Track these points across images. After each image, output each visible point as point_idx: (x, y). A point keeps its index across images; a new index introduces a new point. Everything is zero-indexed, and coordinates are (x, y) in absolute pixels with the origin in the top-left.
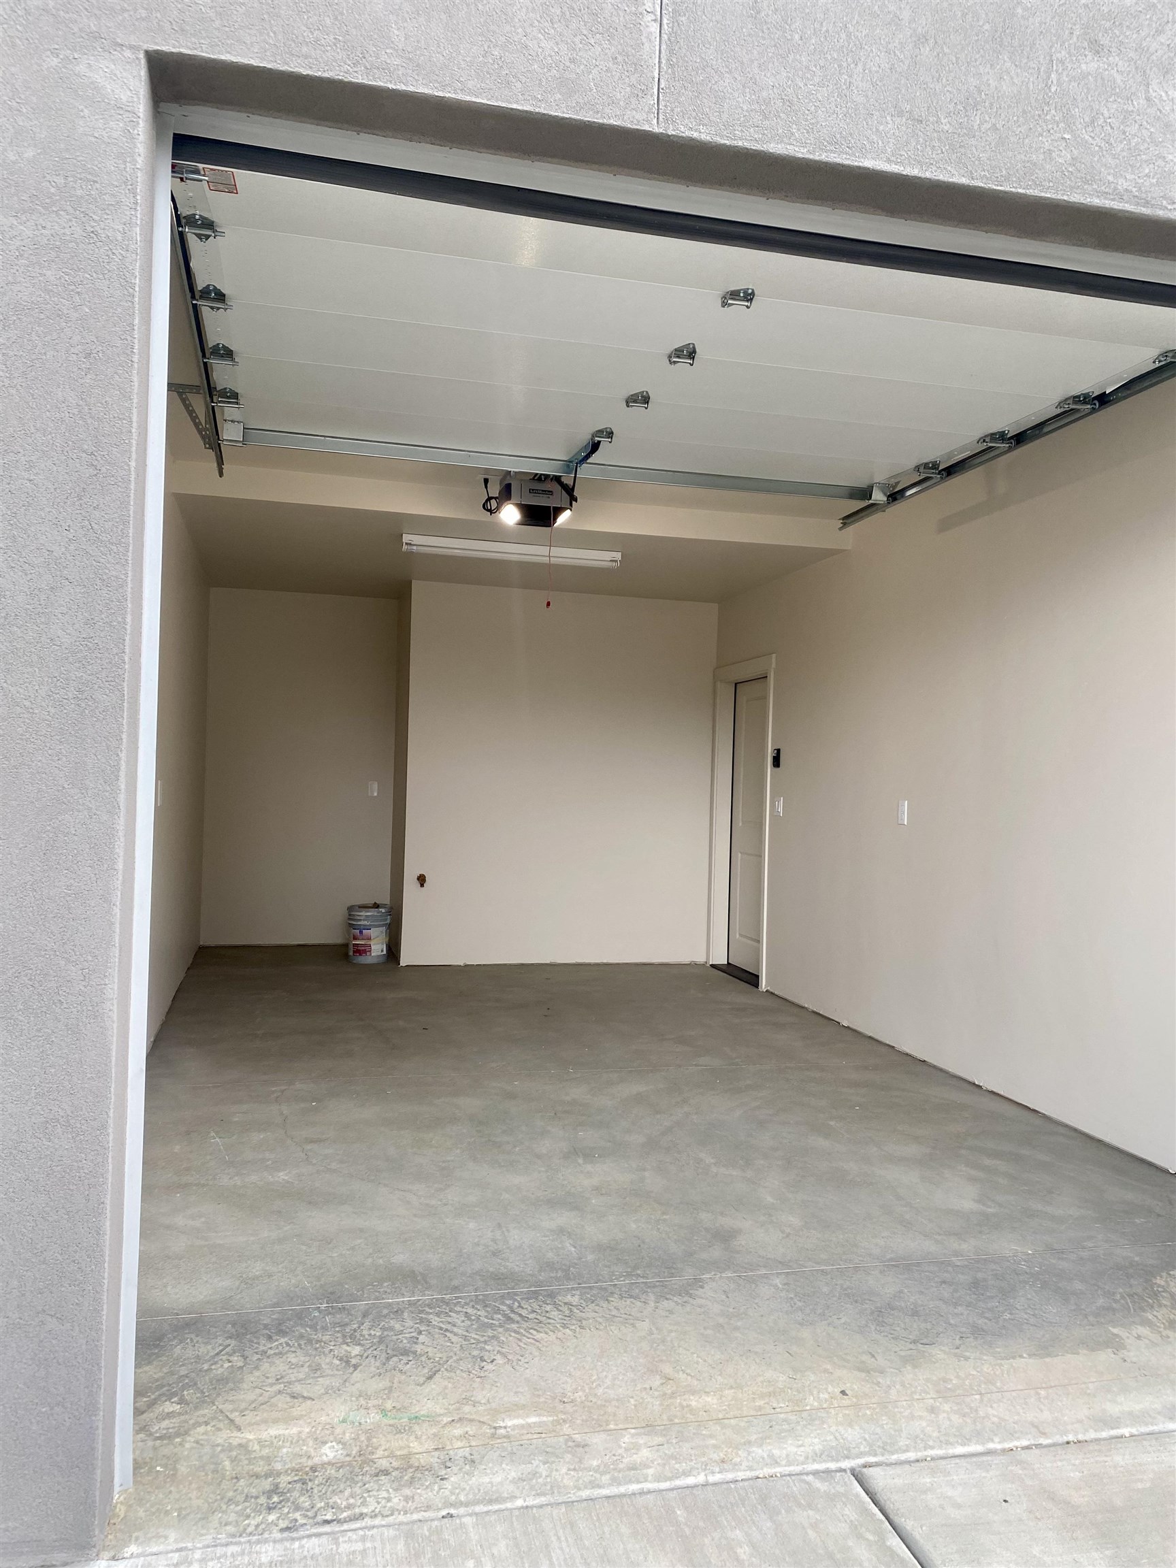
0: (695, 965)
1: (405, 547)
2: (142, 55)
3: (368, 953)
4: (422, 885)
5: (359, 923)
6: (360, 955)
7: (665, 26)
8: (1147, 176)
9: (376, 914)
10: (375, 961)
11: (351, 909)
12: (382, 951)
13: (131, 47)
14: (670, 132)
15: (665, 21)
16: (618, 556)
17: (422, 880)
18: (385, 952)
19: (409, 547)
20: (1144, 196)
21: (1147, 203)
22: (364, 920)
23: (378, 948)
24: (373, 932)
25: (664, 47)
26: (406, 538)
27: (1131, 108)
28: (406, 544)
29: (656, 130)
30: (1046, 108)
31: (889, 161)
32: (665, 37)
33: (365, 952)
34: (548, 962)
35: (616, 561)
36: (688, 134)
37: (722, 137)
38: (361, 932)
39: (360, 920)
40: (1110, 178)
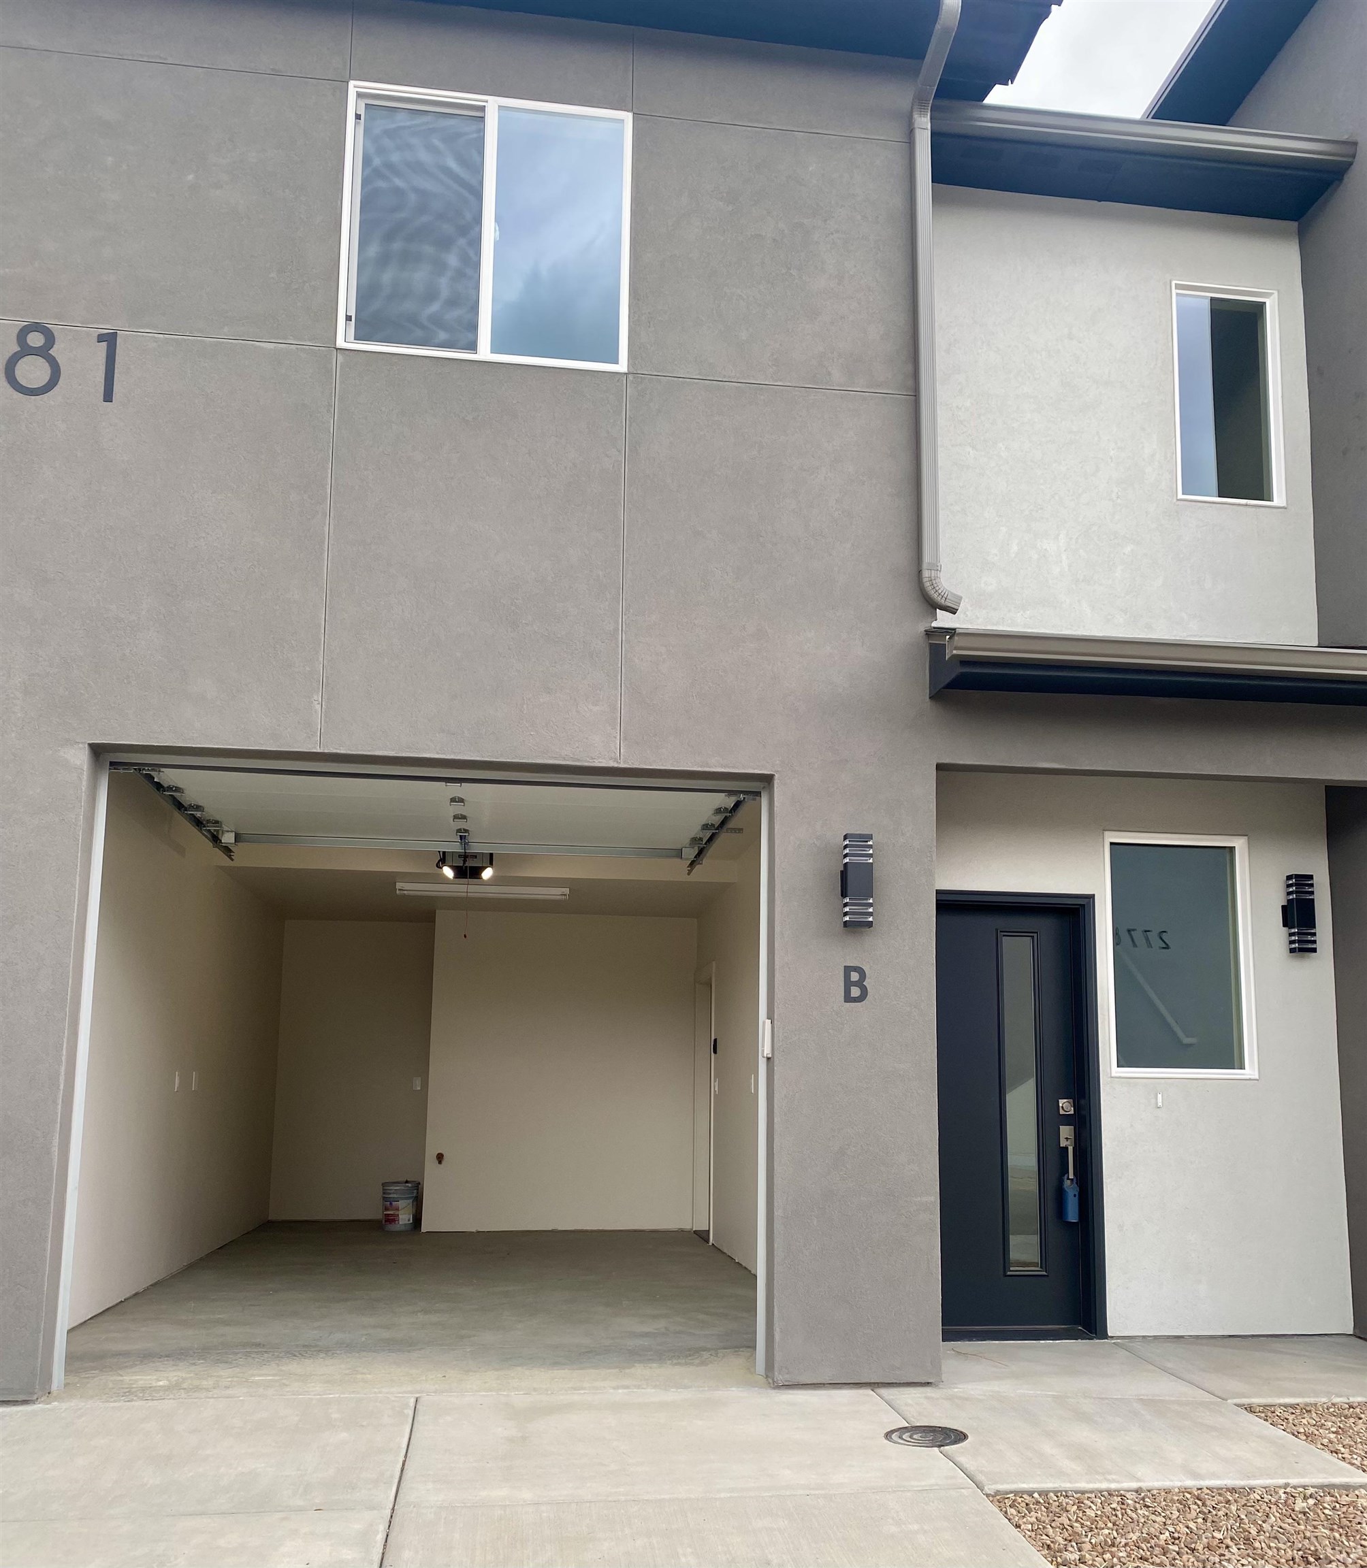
0: (682, 1231)
1: (398, 892)
2: (86, 746)
3: (397, 1222)
4: (440, 1162)
5: (390, 1196)
6: (390, 1224)
7: (323, 706)
8: (578, 747)
9: (403, 1188)
10: (403, 1228)
11: (384, 1185)
12: (409, 1220)
13: (82, 743)
14: (326, 751)
15: (323, 703)
16: (567, 891)
17: (440, 1158)
18: (411, 1221)
19: (402, 892)
20: (576, 757)
21: (578, 760)
22: (394, 1193)
23: (405, 1218)
24: (401, 1204)
25: (323, 715)
26: (399, 885)
27: (568, 716)
28: (400, 890)
29: (319, 751)
30: (521, 721)
31: (438, 753)
32: (323, 710)
33: (394, 1221)
34: (550, 1229)
35: (565, 895)
36: (335, 751)
37: (351, 751)
38: (391, 1204)
39: (390, 1194)
40: (558, 750)
